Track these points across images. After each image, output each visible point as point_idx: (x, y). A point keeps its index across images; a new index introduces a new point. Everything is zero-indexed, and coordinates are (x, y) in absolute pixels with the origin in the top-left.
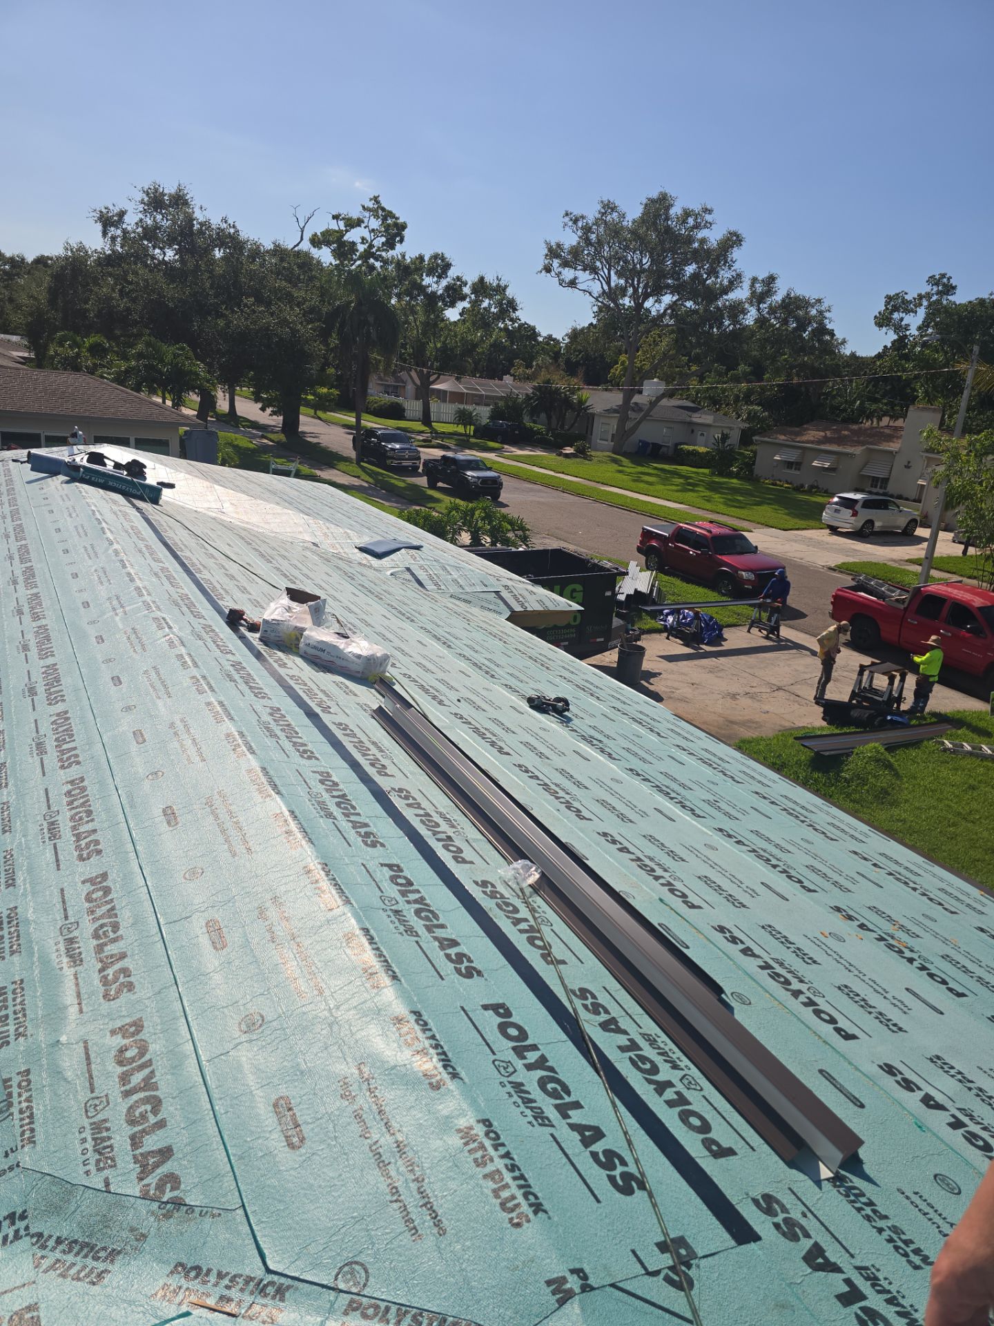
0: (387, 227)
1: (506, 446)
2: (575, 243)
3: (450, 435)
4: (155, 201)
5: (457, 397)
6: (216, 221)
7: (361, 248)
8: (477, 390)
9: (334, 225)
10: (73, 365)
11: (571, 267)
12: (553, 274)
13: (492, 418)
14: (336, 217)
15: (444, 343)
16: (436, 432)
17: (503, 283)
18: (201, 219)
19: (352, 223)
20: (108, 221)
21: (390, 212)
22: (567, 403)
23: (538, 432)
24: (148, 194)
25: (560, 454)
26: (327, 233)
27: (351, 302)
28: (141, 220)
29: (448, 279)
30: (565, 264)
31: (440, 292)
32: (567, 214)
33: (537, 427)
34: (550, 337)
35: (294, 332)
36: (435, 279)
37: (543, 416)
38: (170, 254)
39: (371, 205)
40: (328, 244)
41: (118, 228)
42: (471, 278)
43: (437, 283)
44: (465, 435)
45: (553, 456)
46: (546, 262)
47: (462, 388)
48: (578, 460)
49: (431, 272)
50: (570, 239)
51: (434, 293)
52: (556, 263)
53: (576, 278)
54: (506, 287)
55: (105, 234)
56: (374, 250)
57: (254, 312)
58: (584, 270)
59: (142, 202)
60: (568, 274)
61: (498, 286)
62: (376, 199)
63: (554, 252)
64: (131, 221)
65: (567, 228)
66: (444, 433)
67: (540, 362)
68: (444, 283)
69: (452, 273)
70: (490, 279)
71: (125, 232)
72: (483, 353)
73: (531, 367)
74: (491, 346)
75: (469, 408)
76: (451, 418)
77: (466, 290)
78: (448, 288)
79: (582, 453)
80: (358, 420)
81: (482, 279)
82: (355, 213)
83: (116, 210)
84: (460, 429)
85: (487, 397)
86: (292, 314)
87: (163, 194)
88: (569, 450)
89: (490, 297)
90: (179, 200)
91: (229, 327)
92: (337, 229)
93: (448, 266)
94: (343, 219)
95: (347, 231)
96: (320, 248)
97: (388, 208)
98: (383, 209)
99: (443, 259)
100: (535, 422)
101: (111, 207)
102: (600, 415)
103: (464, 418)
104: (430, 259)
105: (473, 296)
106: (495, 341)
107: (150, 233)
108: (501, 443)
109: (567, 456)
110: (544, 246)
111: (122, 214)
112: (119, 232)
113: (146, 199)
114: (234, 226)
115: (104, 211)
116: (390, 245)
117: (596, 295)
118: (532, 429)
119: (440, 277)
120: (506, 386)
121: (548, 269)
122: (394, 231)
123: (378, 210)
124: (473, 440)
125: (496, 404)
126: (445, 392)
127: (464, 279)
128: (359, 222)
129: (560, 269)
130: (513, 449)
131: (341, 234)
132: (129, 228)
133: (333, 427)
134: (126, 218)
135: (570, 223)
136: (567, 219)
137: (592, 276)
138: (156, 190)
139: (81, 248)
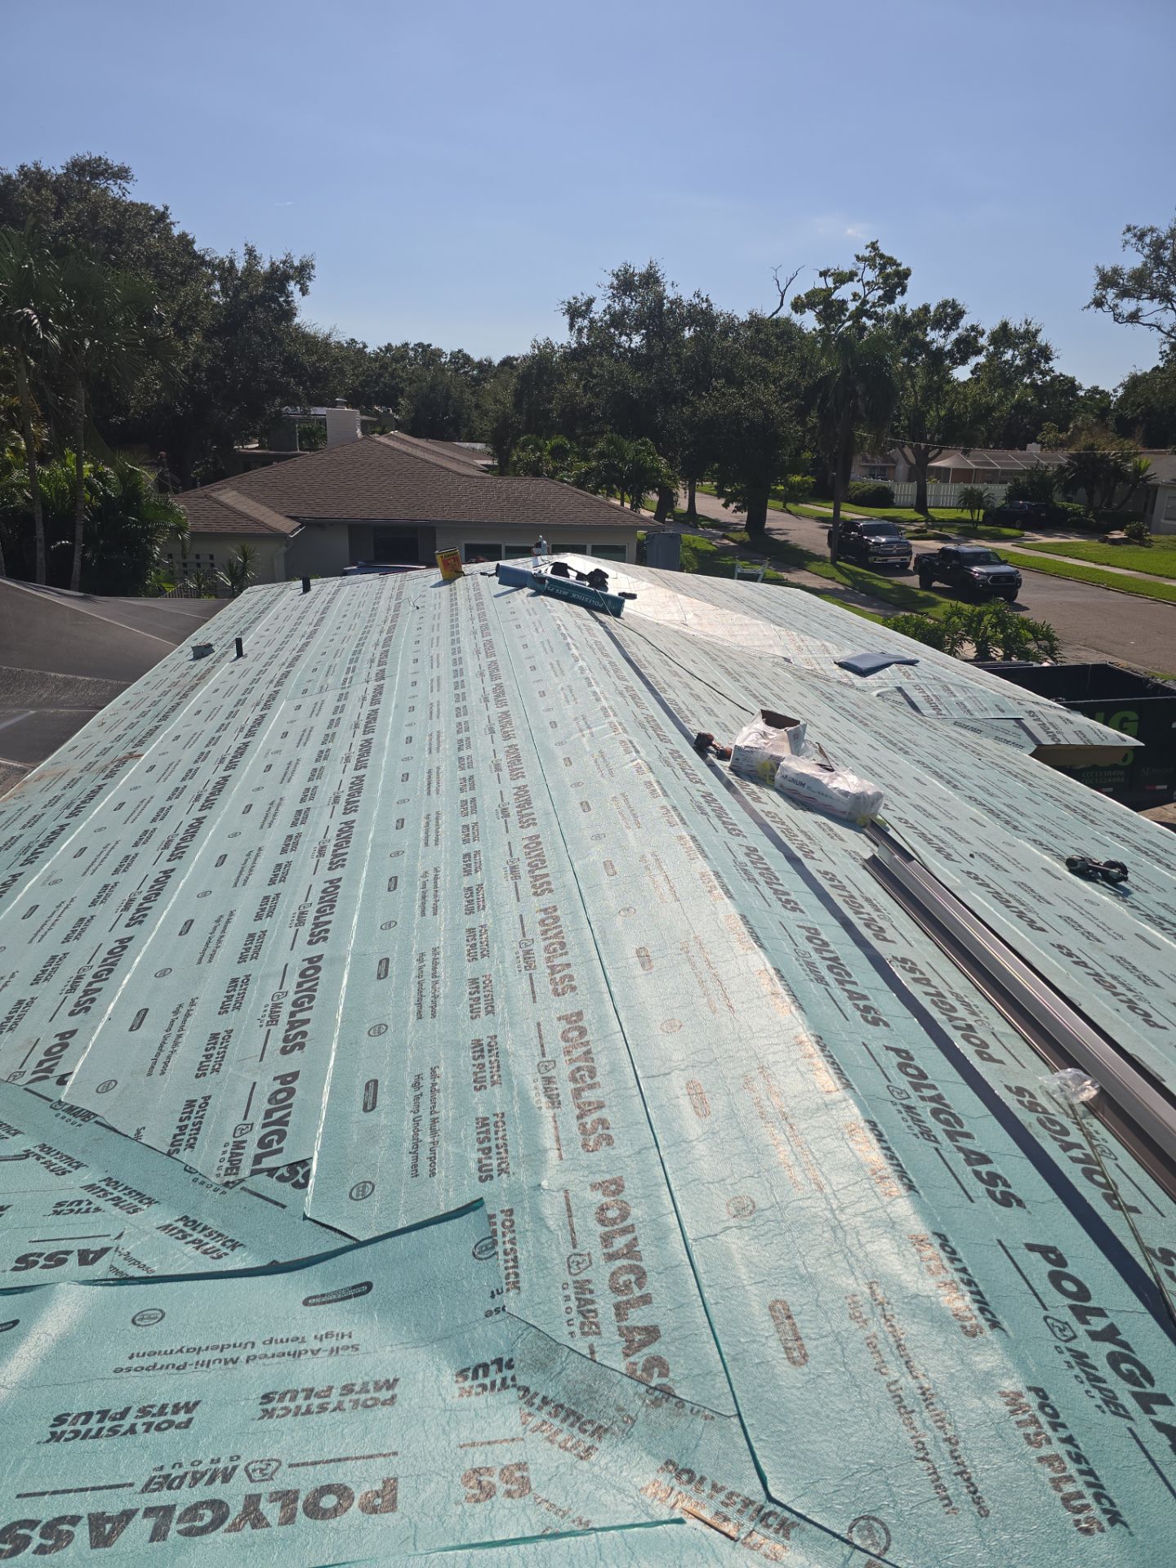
0: (887, 278)
1: (1027, 533)
2: (1139, 265)
3: (950, 523)
4: (625, 284)
5: (963, 475)
6: (687, 297)
7: (852, 306)
8: (990, 464)
9: (821, 284)
10: (534, 471)
11: (1133, 296)
12: (1106, 308)
13: (1010, 497)
14: (823, 274)
15: (950, 410)
16: (933, 520)
17: (1033, 328)
18: (672, 297)
19: (842, 279)
20: (575, 312)
21: (891, 259)
22: (1118, 473)
23: (1075, 513)
24: (617, 276)
25: (1105, 540)
26: (813, 293)
27: (838, 371)
28: (609, 306)
29: (960, 331)
30: (1124, 293)
31: (948, 347)
32: (1129, 230)
33: (1071, 507)
34: (1095, 390)
35: (767, 412)
36: (943, 332)
37: (1082, 491)
38: (637, 340)
39: (867, 253)
40: (812, 306)
41: (584, 318)
42: (990, 325)
43: (944, 336)
44: (972, 521)
45: (1095, 543)
46: (1098, 293)
47: (970, 464)
48: (1131, 547)
49: (937, 324)
50: (1132, 260)
51: (940, 350)
52: (1111, 293)
53: (1139, 310)
54: (1038, 331)
55: (572, 326)
56: (868, 307)
57: (724, 394)
58: (1152, 298)
59: (612, 287)
60: (1128, 306)
61: (1027, 331)
62: (873, 246)
63: (1108, 280)
64: (598, 308)
65: (1128, 247)
66: (943, 521)
67: (1079, 423)
68: (954, 335)
69: (965, 322)
70: (1016, 324)
71: (592, 321)
72: (1002, 417)
73: (1067, 430)
74: (1013, 407)
75: (979, 487)
76: (953, 501)
77: (983, 341)
78: (958, 342)
79: (1137, 538)
80: (837, 510)
81: (1005, 326)
82: (846, 268)
83: (585, 299)
84: (966, 515)
85: (1004, 472)
86: (766, 393)
87: (633, 275)
88: (1117, 535)
89: (1015, 346)
90: (651, 279)
91: (695, 415)
92: (824, 287)
93: (960, 314)
94: (833, 274)
95: (836, 288)
96: (803, 312)
97: (887, 253)
98: (882, 256)
99: (954, 305)
100: (1069, 500)
101: (580, 297)
102: (1167, 487)
103: (971, 500)
104: (938, 308)
105: (991, 348)
106: (1019, 401)
107: (617, 320)
108: (1020, 529)
109: (1115, 542)
110: (1094, 273)
111: (590, 302)
112: (586, 323)
113: (616, 282)
114: (707, 300)
115: (572, 301)
116: (889, 298)
117: (1167, 328)
118: (1064, 509)
119: (948, 329)
120: (1031, 457)
121: (1099, 303)
122: (895, 280)
123: (877, 258)
124: (981, 528)
125: (1016, 480)
126: (947, 470)
127: (980, 328)
128: (851, 276)
129: (1117, 301)
130: (1037, 536)
131: (829, 292)
132: (597, 317)
133: (804, 520)
134: (594, 307)
135: (1134, 241)
136: (1129, 236)
137: (1163, 305)
138: (626, 271)
139: (549, 344)
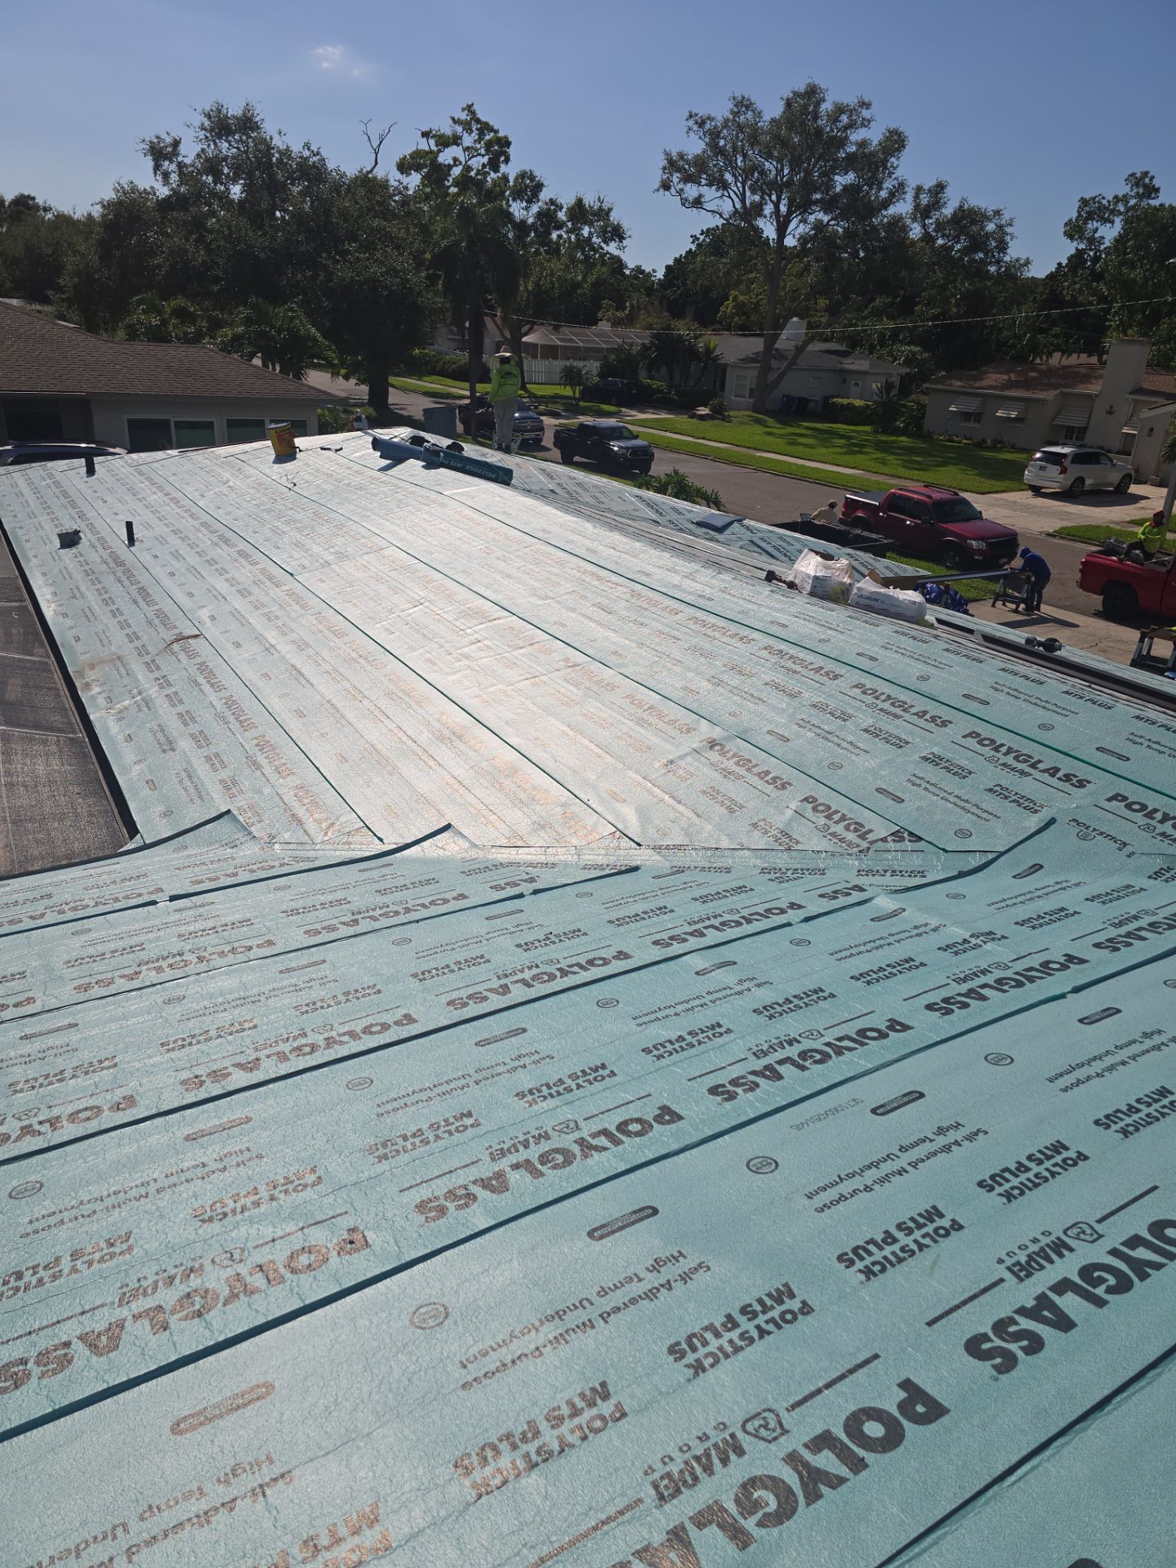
0: (488, 145)
1: (623, 410)
2: (698, 151)
3: (556, 398)
4: (220, 126)
5: (550, 352)
6: (296, 148)
7: (456, 171)
8: (572, 341)
9: (424, 145)
10: (158, 336)
11: (693, 182)
12: (673, 190)
13: (601, 375)
14: (425, 135)
15: (537, 284)
16: (535, 396)
17: (605, 206)
18: (283, 147)
19: (444, 142)
20: (161, 153)
21: (487, 124)
22: (692, 350)
23: (659, 391)
24: (209, 116)
25: (693, 416)
26: (417, 154)
27: (461, 241)
28: (203, 150)
29: (540, 204)
30: (688, 179)
31: (530, 221)
32: (691, 116)
33: (656, 384)
34: (639, 270)
35: (405, 281)
36: (524, 204)
37: (664, 370)
38: (236, 191)
39: (463, 116)
40: (418, 168)
41: (171, 162)
42: (567, 200)
43: (526, 209)
44: (574, 398)
45: (684, 418)
46: (665, 177)
47: (555, 340)
48: (716, 422)
49: (518, 194)
50: (695, 146)
51: (523, 222)
52: (676, 177)
53: (701, 196)
54: (610, 210)
55: (157, 167)
56: (473, 174)
57: (358, 259)
58: (710, 185)
59: (203, 128)
60: (692, 191)
61: (601, 209)
62: (469, 108)
63: (673, 164)
64: (189, 152)
65: (691, 133)
66: (544, 397)
67: (634, 302)
68: (535, 209)
69: (545, 195)
70: (589, 200)
71: (180, 165)
72: (584, 294)
73: (625, 308)
74: (593, 285)
75: (579, 364)
76: (557, 378)
77: (562, 215)
78: (540, 215)
79: (719, 413)
80: (473, 390)
81: (579, 202)
82: (447, 129)
83: (169, 140)
84: (567, 391)
85: (586, 349)
86: (402, 262)
87: (226, 117)
88: (703, 411)
89: (591, 224)
90: (247, 123)
91: (332, 281)
92: (427, 149)
93: (539, 187)
94: (434, 136)
95: (440, 151)
96: (408, 174)
97: (483, 119)
98: (478, 121)
99: (532, 177)
100: (651, 378)
101: (163, 136)
102: (734, 366)
103: (571, 377)
104: (516, 178)
105: (569, 224)
106: (598, 279)
107: (212, 166)
108: (617, 405)
109: (702, 418)
110: (663, 156)
111: (176, 143)
112: (173, 167)
113: (207, 123)
114: (318, 153)
115: (155, 141)
116: (494, 165)
117: (726, 216)
118: (650, 386)
119: (529, 201)
120: (603, 334)
121: (666, 186)
122: (499, 149)
123: (472, 121)
124: (582, 404)
125: (605, 358)
126: (535, 345)
127: (558, 201)
128: (456, 140)
129: (681, 186)
130: (633, 413)
131: (434, 155)
132: (188, 161)
134: (182, 149)
135: (695, 128)
136: (691, 122)
137: (719, 194)
138: (219, 111)
139: (134, 189)
